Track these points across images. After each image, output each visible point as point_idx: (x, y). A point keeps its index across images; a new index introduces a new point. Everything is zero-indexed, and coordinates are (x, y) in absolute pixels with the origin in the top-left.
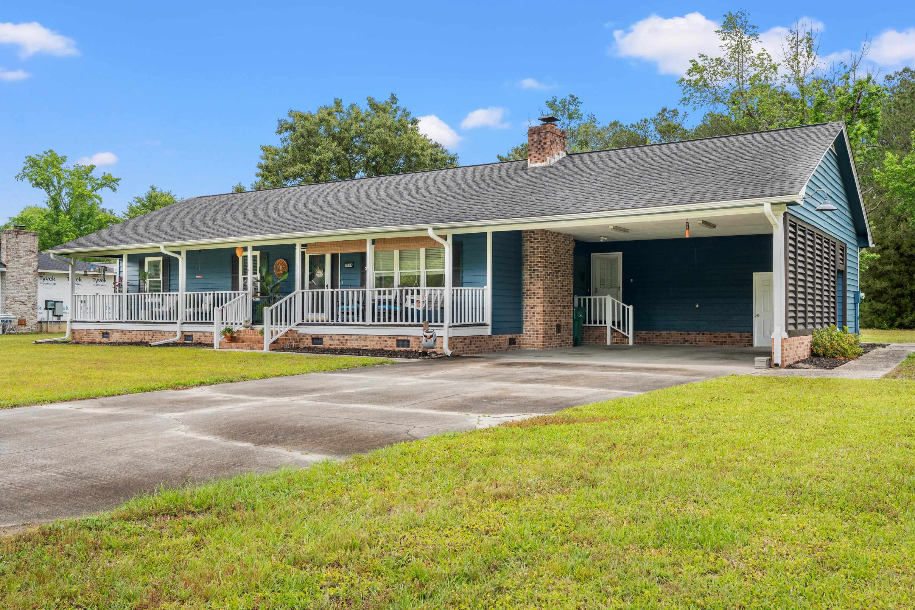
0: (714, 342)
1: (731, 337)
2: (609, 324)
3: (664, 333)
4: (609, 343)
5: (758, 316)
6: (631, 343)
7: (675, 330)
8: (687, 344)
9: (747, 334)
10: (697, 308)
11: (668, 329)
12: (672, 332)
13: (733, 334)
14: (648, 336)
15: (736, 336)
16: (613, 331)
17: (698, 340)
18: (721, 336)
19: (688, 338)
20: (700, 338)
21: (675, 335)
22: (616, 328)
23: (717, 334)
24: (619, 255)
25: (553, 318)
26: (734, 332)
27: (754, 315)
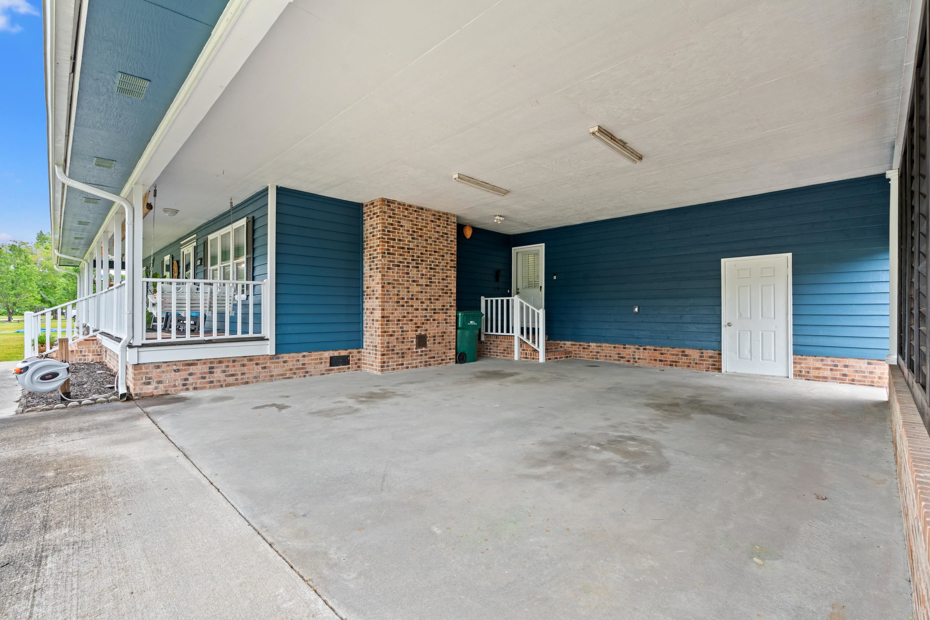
0: (661, 361)
1: (686, 356)
2: (517, 333)
3: (593, 345)
4: (516, 358)
5: (729, 325)
6: (542, 358)
7: (607, 342)
8: (622, 361)
9: (711, 353)
10: (636, 313)
11: (599, 339)
12: (604, 345)
13: (688, 351)
14: (574, 348)
15: (694, 354)
16: (522, 342)
17: (637, 357)
18: (670, 353)
19: (624, 353)
20: (641, 353)
21: (607, 348)
22: (524, 338)
23: (664, 350)
24: (541, 248)
25: (410, 327)
26: (689, 347)
27: (723, 323)
